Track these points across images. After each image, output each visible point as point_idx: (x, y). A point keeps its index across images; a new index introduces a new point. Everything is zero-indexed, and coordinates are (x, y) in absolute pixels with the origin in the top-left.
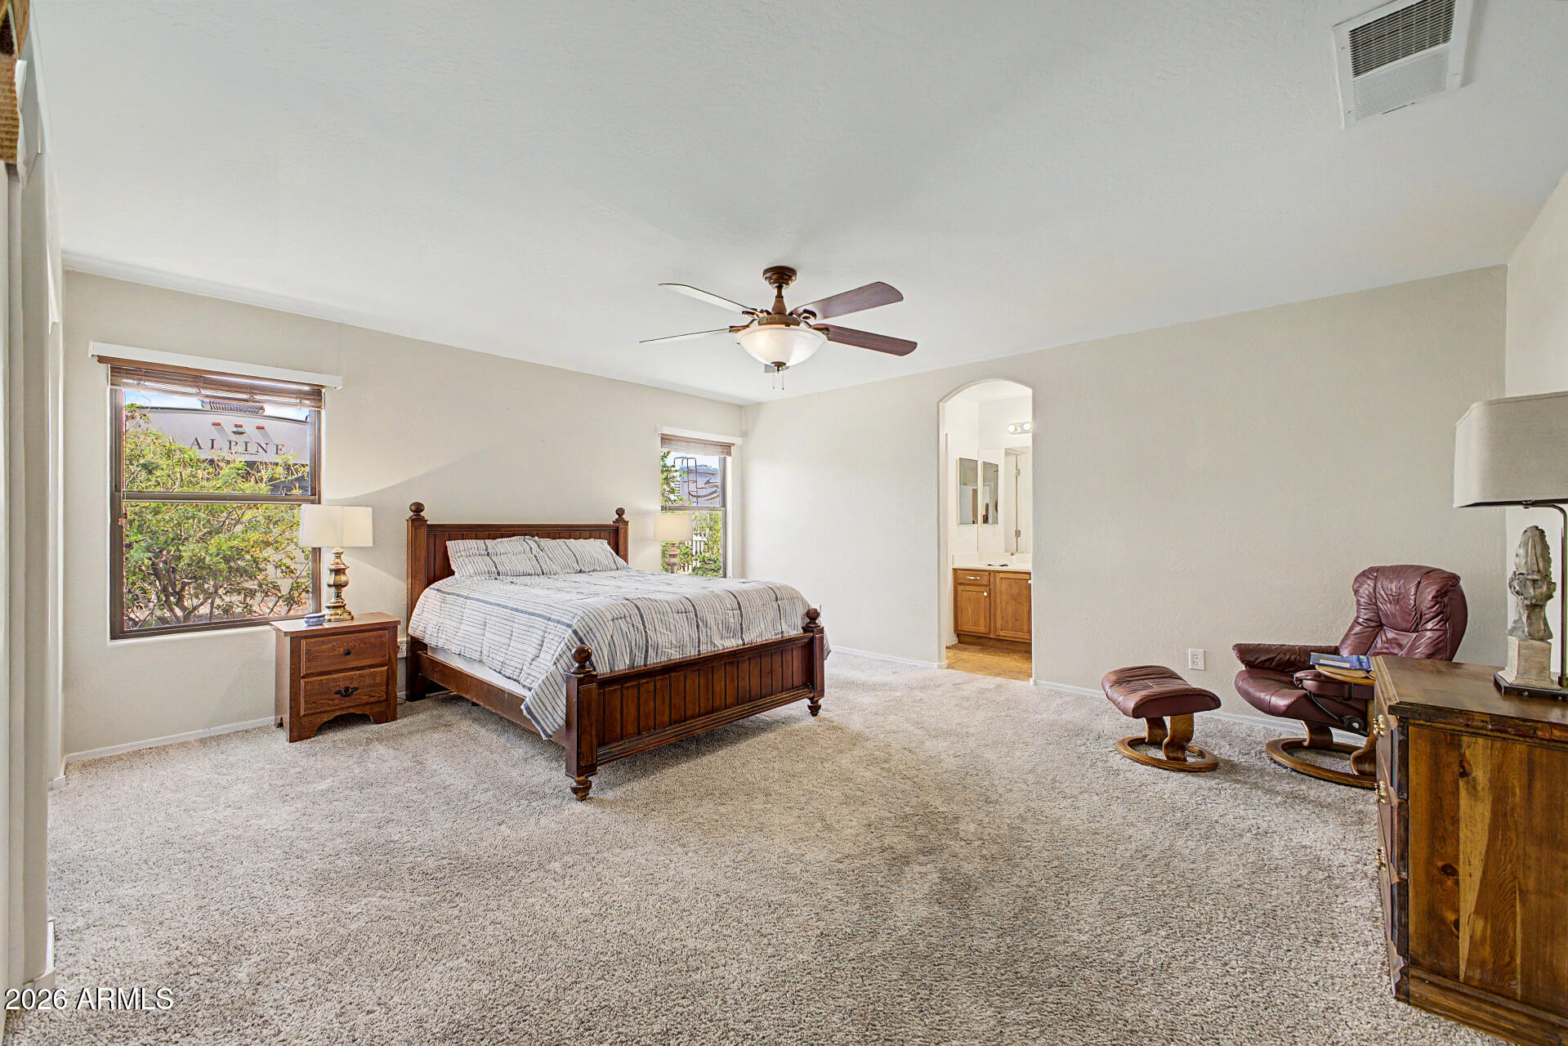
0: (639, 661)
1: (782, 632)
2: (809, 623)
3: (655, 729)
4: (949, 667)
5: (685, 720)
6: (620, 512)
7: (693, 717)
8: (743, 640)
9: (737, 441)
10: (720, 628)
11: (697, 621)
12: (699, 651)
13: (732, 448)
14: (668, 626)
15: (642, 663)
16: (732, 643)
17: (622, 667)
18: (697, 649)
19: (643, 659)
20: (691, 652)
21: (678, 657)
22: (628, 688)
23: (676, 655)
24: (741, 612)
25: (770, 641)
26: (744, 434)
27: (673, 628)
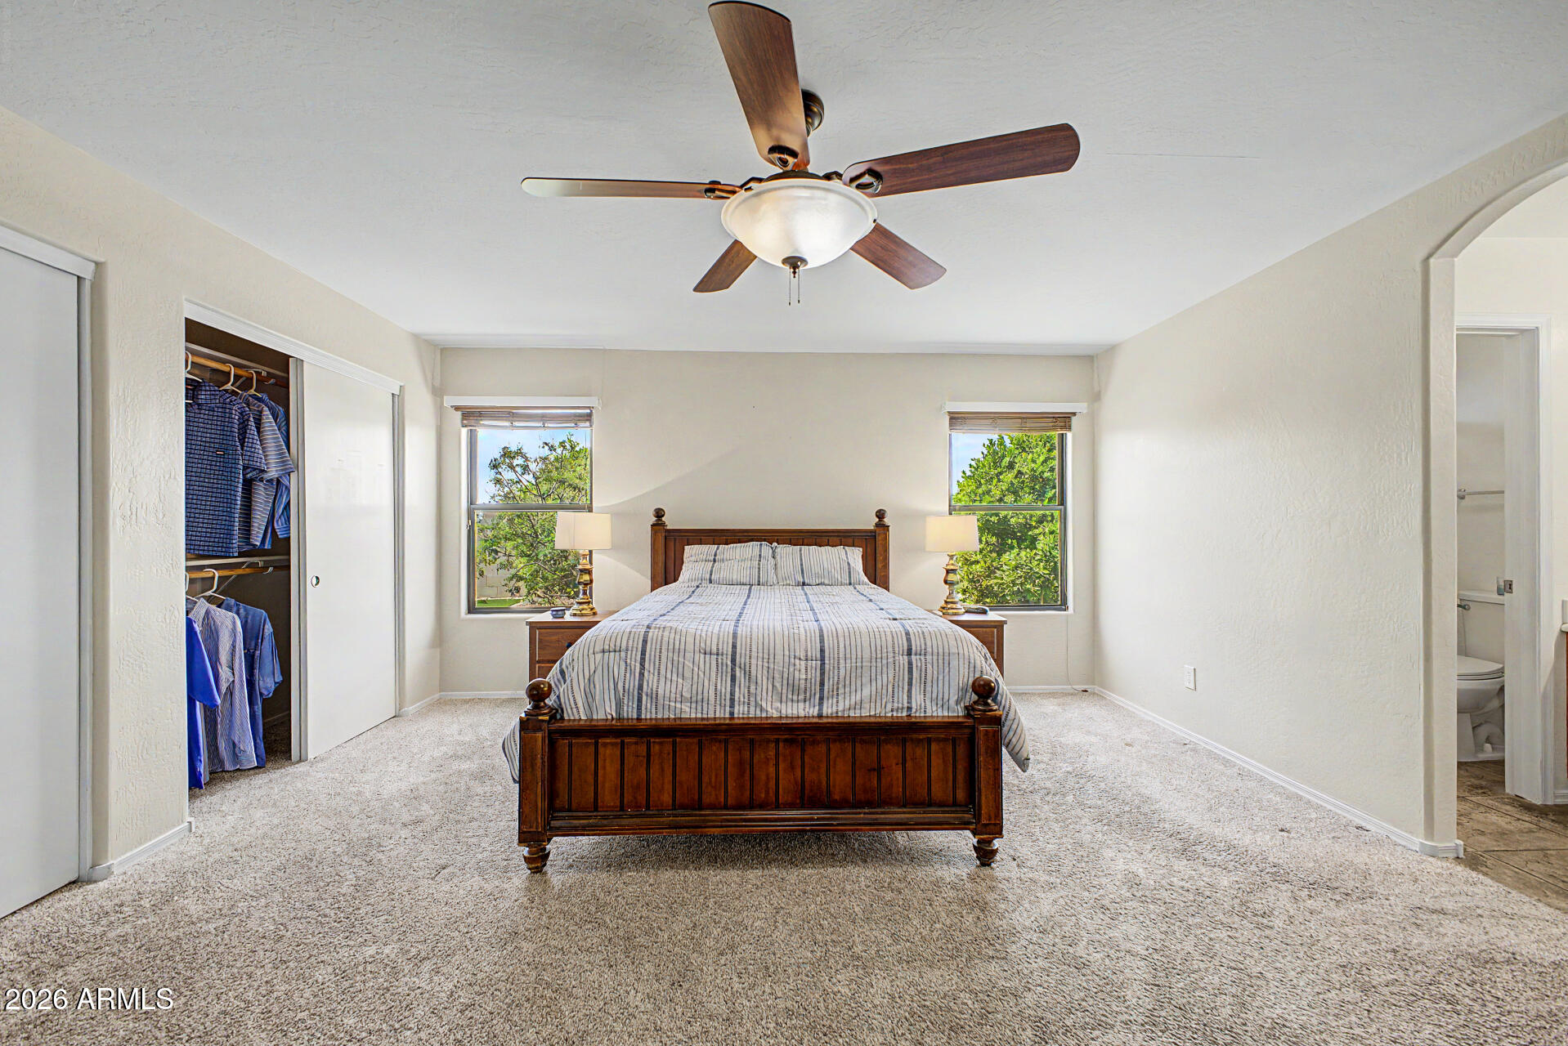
0: (630, 712)
1: (909, 708)
2: (975, 703)
3: (648, 808)
4: (1472, 861)
5: (701, 808)
6: (880, 514)
7: (712, 807)
8: (820, 709)
9: (1080, 407)
10: (778, 685)
11: (733, 670)
12: (732, 713)
13: (1074, 419)
14: (681, 670)
15: (635, 716)
16: (800, 710)
17: (601, 716)
18: (728, 709)
19: (635, 710)
20: (717, 712)
21: (693, 716)
22: (605, 745)
23: (689, 712)
24: (823, 664)
25: (883, 720)
26: (1096, 397)
27: (688, 674)
